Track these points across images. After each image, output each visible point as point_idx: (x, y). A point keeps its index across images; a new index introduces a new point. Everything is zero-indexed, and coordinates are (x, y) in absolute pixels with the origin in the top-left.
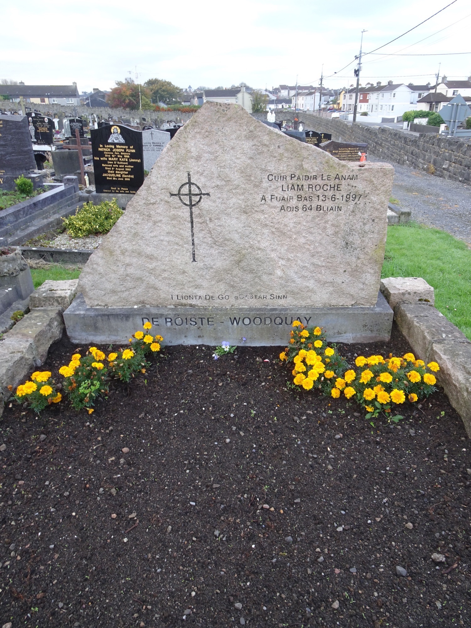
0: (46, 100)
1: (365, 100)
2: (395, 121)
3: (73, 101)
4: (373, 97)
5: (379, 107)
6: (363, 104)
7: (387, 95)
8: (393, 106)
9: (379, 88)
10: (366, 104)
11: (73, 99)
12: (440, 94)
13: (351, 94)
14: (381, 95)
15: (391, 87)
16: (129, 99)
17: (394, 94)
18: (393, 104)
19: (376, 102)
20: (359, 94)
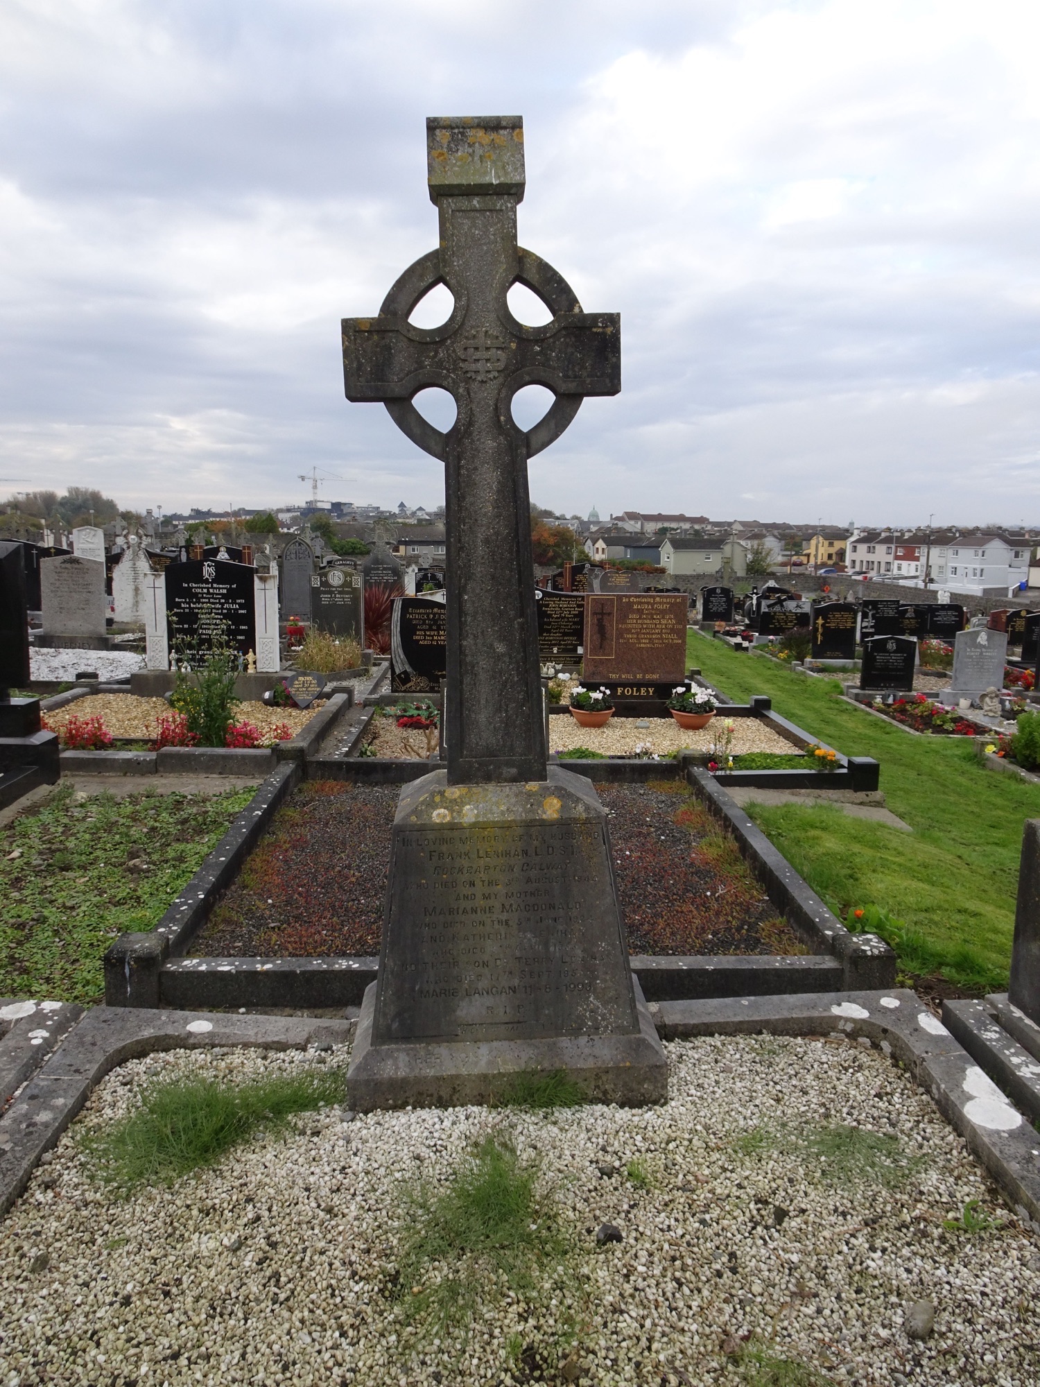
0: (402, 548)
1: (910, 556)
2: (1010, 595)
4: (930, 553)
5: (950, 570)
6: (904, 564)
7: (966, 552)
8: (982, 570)
10: (913, 564)
13: (872, 545)
14: (951, 551)
16: (554, 551)
17: (984, 552)
18: (982, 567)
19: (942, 562)
20: (893, 546)
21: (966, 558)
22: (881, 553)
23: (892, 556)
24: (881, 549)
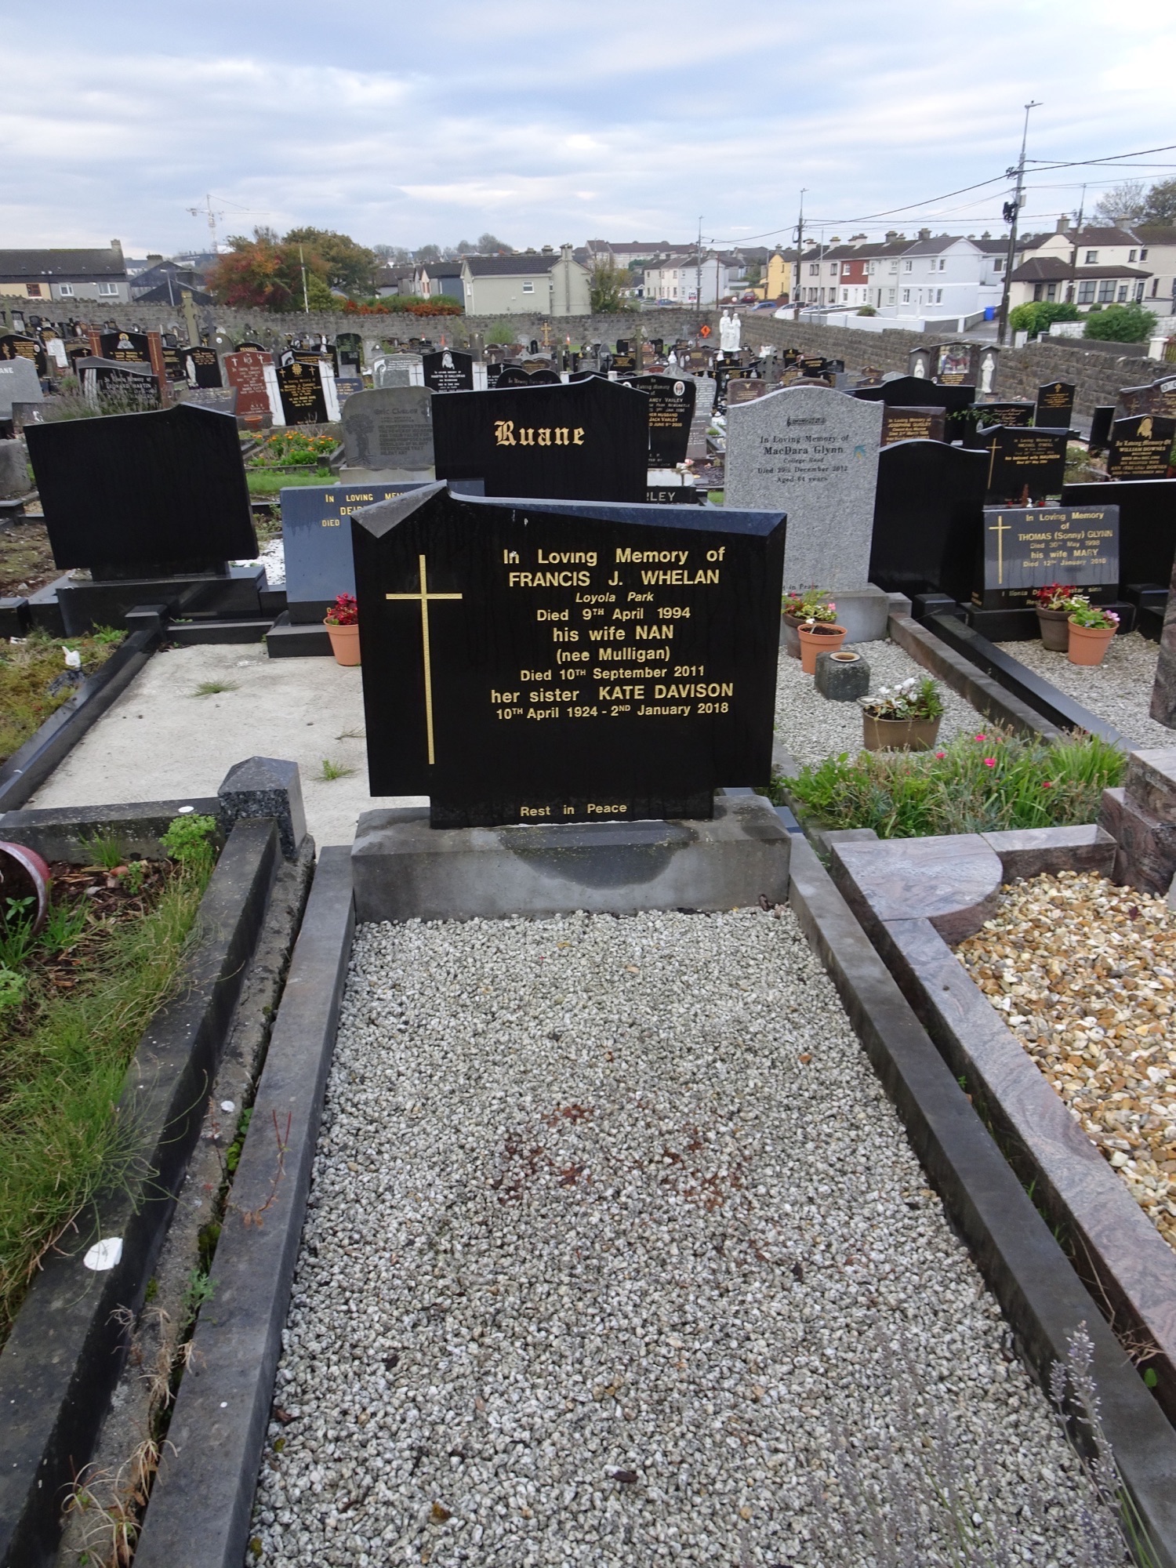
0: (44, 287)
1: (857, 278)
2: (961, 329)
3: (116, 292)
4: (880, 271)
5: (901, 294)
6: (851, 288)
7: (922, 265)
8: (940, 292)
9: (895, 247)
10: (861, 287)
11: (117, 285)
12: (1055, 260)
13: (816, 262)
14: (903, 265)
15: (929, 245)
16: (274, 284)
17: (942, 262)
18: (939, 286)
19: (891, 281)
20: (839, 263)
21: (918, 273)
22: (827, 275)
23: (838, 277)
24: (825, 266)
